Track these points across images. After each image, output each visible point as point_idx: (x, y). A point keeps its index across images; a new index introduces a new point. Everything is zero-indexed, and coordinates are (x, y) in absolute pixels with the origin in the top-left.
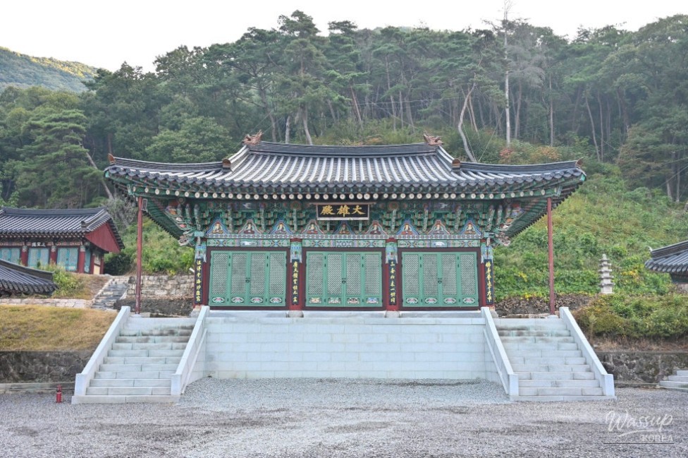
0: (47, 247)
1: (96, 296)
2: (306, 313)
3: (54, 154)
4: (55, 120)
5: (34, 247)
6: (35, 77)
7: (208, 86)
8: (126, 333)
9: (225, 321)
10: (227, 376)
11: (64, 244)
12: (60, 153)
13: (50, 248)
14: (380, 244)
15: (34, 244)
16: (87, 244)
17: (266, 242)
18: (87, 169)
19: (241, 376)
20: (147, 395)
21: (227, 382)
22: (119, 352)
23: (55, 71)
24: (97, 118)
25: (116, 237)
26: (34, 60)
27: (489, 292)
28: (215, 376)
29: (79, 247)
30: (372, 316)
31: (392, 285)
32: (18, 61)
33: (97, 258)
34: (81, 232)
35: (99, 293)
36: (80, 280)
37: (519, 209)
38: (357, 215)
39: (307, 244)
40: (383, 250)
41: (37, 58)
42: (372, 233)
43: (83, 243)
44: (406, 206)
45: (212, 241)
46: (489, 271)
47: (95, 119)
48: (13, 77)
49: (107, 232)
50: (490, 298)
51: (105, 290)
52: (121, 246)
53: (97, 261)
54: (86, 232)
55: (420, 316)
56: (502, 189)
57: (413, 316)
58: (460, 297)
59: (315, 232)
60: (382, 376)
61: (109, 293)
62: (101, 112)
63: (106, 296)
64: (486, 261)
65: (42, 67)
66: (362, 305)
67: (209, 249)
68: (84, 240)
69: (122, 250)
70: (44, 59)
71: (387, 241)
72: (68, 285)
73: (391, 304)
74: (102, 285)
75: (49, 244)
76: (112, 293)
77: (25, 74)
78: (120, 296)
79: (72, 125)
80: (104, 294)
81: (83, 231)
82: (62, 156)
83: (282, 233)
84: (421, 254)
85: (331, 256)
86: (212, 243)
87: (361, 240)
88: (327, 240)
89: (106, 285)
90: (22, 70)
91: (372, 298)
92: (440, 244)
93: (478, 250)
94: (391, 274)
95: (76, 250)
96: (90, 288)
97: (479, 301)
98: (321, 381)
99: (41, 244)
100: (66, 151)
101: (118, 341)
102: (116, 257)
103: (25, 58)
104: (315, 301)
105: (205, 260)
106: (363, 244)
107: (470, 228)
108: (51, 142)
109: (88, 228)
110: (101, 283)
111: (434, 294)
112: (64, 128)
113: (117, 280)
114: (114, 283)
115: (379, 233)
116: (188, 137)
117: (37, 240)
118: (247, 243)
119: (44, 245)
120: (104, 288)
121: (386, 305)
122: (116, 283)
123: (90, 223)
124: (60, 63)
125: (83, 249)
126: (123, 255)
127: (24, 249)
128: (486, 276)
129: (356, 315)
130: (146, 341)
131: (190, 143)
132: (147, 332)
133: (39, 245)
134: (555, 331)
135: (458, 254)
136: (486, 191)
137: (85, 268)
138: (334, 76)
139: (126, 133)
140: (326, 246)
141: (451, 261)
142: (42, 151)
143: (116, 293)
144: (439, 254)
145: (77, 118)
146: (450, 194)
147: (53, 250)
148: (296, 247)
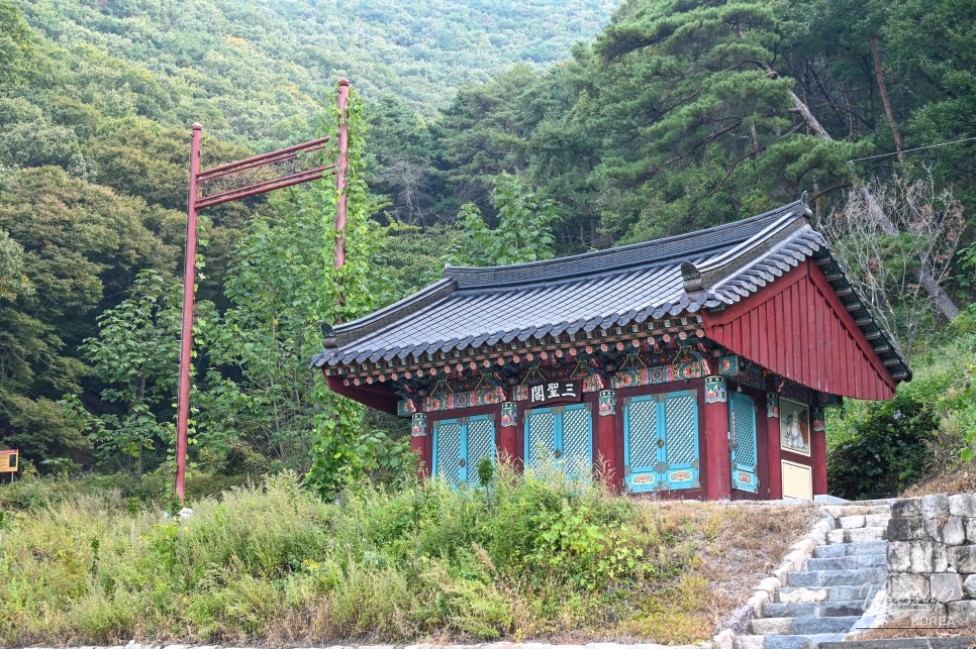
0: (583, 398)
1: (738, 613)
3: (685, 109)
5: (539, 405)
11: (644, 378)
12: (704, 103)
13: (592, 399)
15: (538, 394)
16: (729, 367)
18: (793, 143)
25: (864, 330)
29: (698, 385)
33: (795, 430)
34: (685, 312)
35: (755, 602)
36: (670, 536)
43: (714, 365)
49: (816, 312)
51: (792, 581)
52: (891, 370)
53: (792, 439)
54: (704, 311)
61: (805, 595)
63: (789, 612)
68: (713, 352)
69: (903, 387)
72: (602, 565)
74: (778, 555)
75: (589, 388)
76: (822, 594)
78: (858, 612)
80: (785, 598)
81: (693, 308)
82: (711, 112)
89: (797, 555)
95: (687, 401)
96: (713, 576)
99: (561, 389)
102: (885, 420)
109: (712, 291)
110: (772, 541)
112: (706, 22)
113: (851, 522)
114: (837, 536)
117: (550, 372)
119: (570, 392)
120: (783, 569)
122: (847, 540)
123: (722, 273)
125: (715, 393)
126: (909, 407)
127: (508, 418)
133: (554, 394)
137: (736, 476)
139: (917, 17)
143: (842, 596)
147: (606, 408)
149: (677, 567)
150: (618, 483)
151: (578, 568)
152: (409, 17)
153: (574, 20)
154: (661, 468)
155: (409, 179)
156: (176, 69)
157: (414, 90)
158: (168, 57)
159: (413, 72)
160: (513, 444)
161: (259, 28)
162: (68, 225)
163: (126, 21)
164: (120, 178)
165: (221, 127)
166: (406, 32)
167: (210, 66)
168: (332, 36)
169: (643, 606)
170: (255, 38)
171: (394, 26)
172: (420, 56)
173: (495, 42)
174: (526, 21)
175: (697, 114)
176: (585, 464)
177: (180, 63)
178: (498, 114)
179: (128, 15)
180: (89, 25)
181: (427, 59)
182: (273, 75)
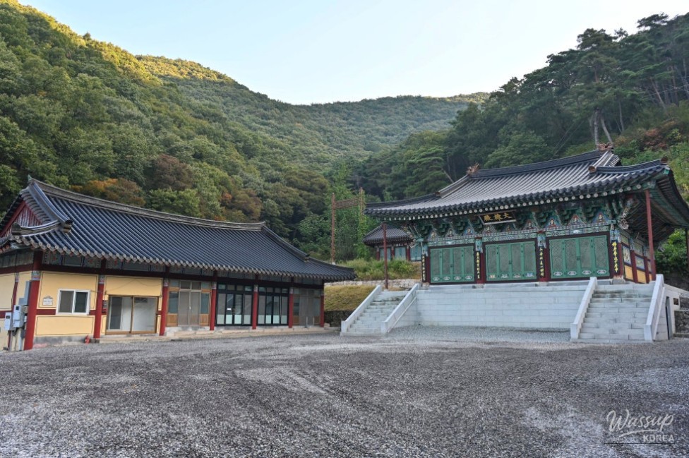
2: (485, 285)
3: (424, 180)
4: (423, 157)
6: (449, 113)
7: (528, 107)
8: (376, 300)
9: (425, 292)
10: (428, 324)
12: (427, 179)
13: (406, 246)
14: (533, 236)
15: (397, 245)
17: (461, 241)
19: (436, 324)
20: (372, 333)
21: (427, 328)
22: (369, 310)
23: (464, 104)
24: (457, 147)
26: (448, 100)
27: (616, 265)
28: (422, 324)
30: (527, 286)
31: (541, 263)
32: (437, 105)
37: (631, 200)
38: (507, 219)
39: (485, 240)
40: (535, 240)
41: (451, 98)
42: (528, 228)
44: (545, 208)
45: (430, 243)
46: (615, 248)
47: (455, 148)
48: (434, 117)
50: (617, 269)
55: (561, 284)
56: (628, 184)
57: (555, 285)
58: (594, 269)
59: (490, 232)
60: (518, 326)
62: (459, 142)
64: (613, 241)
65: (454, 103)
66: (523, 278)
67: (429, 249)
70: (455, 97)
71: (537, 233)
72: (408, 271)
73: (541, 277)
77: (442, 113)
79: (433, 158)
83: (470, 235)
84: (563, 240)
85: (502, 246)
86: (430, 244)
87: (520, 234)
88: (498, 236)
90: (439, 110)
91: (530, 273)
92: (576, 232)
93: (607, 233)
94: (540, 256)
97: (610, 271)
98: (477, 328)
100: (431, 177)
101: (372, 305)
103: (442, 100)
104: (493, 277)
105: (427, 255)
106: (521, 237)
107: (600, 217)
108: (422, 172)
111: (574, 268)
112: (429, 161)
115: (532, 228)
116: (513, 151)
117: (398, 242)
118: (450, 243)
119: (402, 245)
121: (539, 278)
124: (467, 96)
127: (393, 249)
128: (613, 252)
129: (516, 286)
130: (384, 304)
131: (513, 155)
132: (386, 299)
133: (400, 246)
134: (642, 294)
135: (591, 238)
136: (616, 187)
138: (626, 75)
140: (497, 240)
141: (587, 244)
142: (418, 179)
144: (577, 239)
145: (436, 153)
146: (564, 198)
148: (478, 243)
149: (417, 270)
150: (410, 260)
151: (404, 271)
152: (346, 110)
153: (397, 110)
154: (416, 257)
155: (358, 179)
156: (285, 136)
157: (350, 138)
158: (282, 132)
159: (349, 130)
160: (393, 253)
161: (305, 120)
162: (285, 198)
163: (269, 121)
164: (291, 184)
165: (303, 159)
166: (346, 115)
167: (293, 135)
168: (324, 118)
169: (413, 275)
170: (303, 123)
171: (343, 114)
172: (350, 124)
173: (373, 118)
174: (383, 111)
175: (426, 181)
176: (405, 256)
177: (285, 134)
178: (380, 164)
179: (269, 119)
180: (258, 123)
181: (353, 125)
182: (311, 136)
